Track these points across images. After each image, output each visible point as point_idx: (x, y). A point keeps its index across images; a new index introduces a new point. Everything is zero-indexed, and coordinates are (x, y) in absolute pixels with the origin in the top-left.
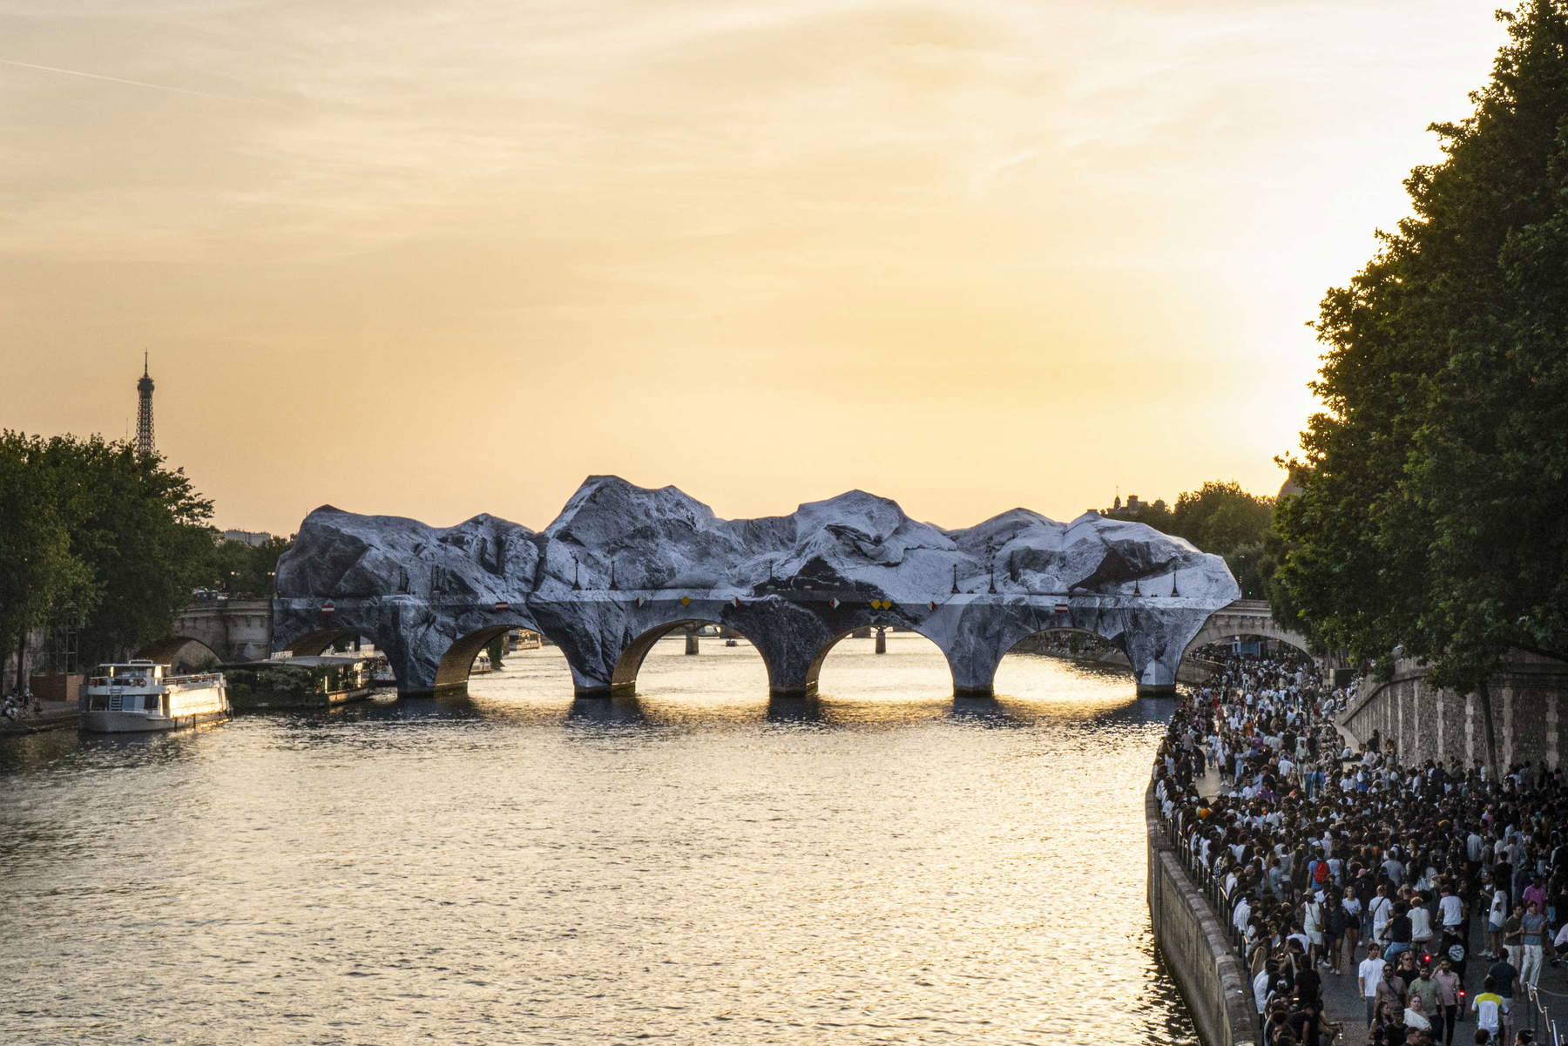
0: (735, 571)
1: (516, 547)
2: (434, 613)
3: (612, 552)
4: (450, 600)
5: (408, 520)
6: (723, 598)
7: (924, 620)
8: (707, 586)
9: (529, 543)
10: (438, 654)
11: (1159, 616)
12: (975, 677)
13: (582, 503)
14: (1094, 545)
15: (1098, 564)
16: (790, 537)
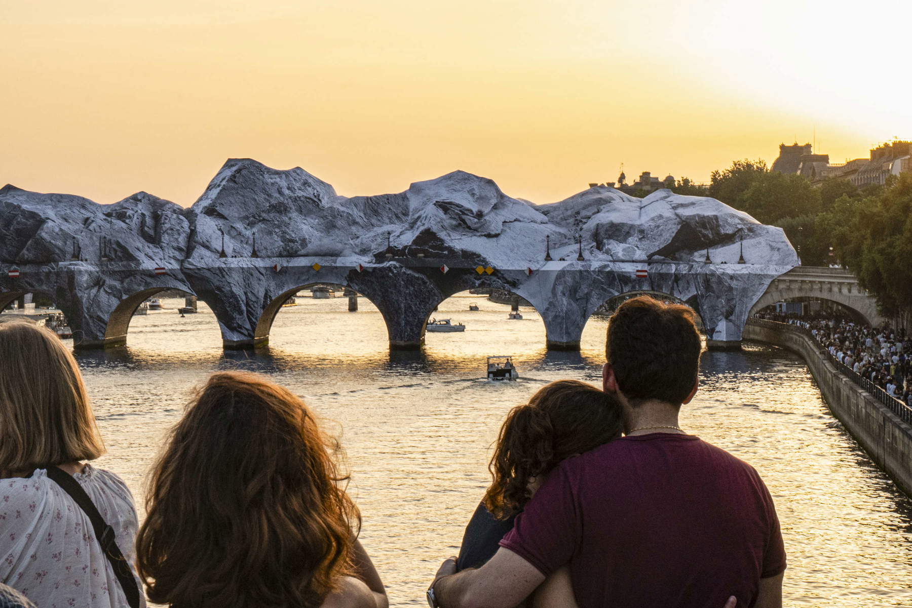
0: (358, 241)
1: (170, 221)
2: (104, 277)
3: (251, 225)
4: (117, 266)
5: (78, 198)
6: (348, 265)
7: (521, 284)
8: (335, 254)
9: (181, 217)
10: (107, 313)
11: (729, 281)
12: (568, 333)
13: (224, 183)
14: (669, 219)
15: (673, 235)
16: (404, 212)
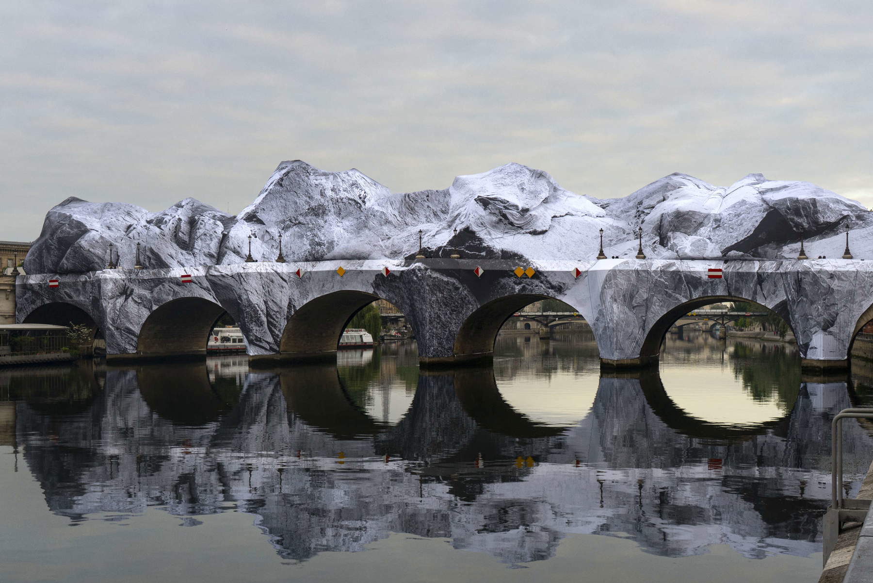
0: (388, 243)
1: (206, 226)
2: (132, 286)
3: (286, 229)
4: (146, 275)
6: (375, 268)
7: (567, 289)
8: (362, 257)
10: (138, 324)
11: (828, 281)
13: (271, 187)
14: (754, 206)
15: (757, 225)
16: (444, 209)
